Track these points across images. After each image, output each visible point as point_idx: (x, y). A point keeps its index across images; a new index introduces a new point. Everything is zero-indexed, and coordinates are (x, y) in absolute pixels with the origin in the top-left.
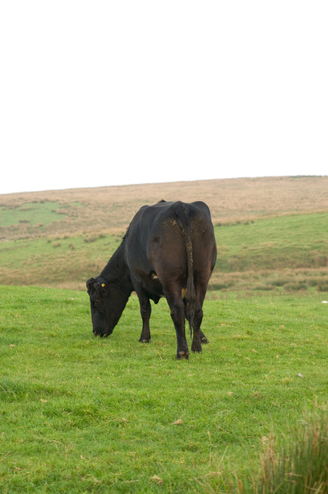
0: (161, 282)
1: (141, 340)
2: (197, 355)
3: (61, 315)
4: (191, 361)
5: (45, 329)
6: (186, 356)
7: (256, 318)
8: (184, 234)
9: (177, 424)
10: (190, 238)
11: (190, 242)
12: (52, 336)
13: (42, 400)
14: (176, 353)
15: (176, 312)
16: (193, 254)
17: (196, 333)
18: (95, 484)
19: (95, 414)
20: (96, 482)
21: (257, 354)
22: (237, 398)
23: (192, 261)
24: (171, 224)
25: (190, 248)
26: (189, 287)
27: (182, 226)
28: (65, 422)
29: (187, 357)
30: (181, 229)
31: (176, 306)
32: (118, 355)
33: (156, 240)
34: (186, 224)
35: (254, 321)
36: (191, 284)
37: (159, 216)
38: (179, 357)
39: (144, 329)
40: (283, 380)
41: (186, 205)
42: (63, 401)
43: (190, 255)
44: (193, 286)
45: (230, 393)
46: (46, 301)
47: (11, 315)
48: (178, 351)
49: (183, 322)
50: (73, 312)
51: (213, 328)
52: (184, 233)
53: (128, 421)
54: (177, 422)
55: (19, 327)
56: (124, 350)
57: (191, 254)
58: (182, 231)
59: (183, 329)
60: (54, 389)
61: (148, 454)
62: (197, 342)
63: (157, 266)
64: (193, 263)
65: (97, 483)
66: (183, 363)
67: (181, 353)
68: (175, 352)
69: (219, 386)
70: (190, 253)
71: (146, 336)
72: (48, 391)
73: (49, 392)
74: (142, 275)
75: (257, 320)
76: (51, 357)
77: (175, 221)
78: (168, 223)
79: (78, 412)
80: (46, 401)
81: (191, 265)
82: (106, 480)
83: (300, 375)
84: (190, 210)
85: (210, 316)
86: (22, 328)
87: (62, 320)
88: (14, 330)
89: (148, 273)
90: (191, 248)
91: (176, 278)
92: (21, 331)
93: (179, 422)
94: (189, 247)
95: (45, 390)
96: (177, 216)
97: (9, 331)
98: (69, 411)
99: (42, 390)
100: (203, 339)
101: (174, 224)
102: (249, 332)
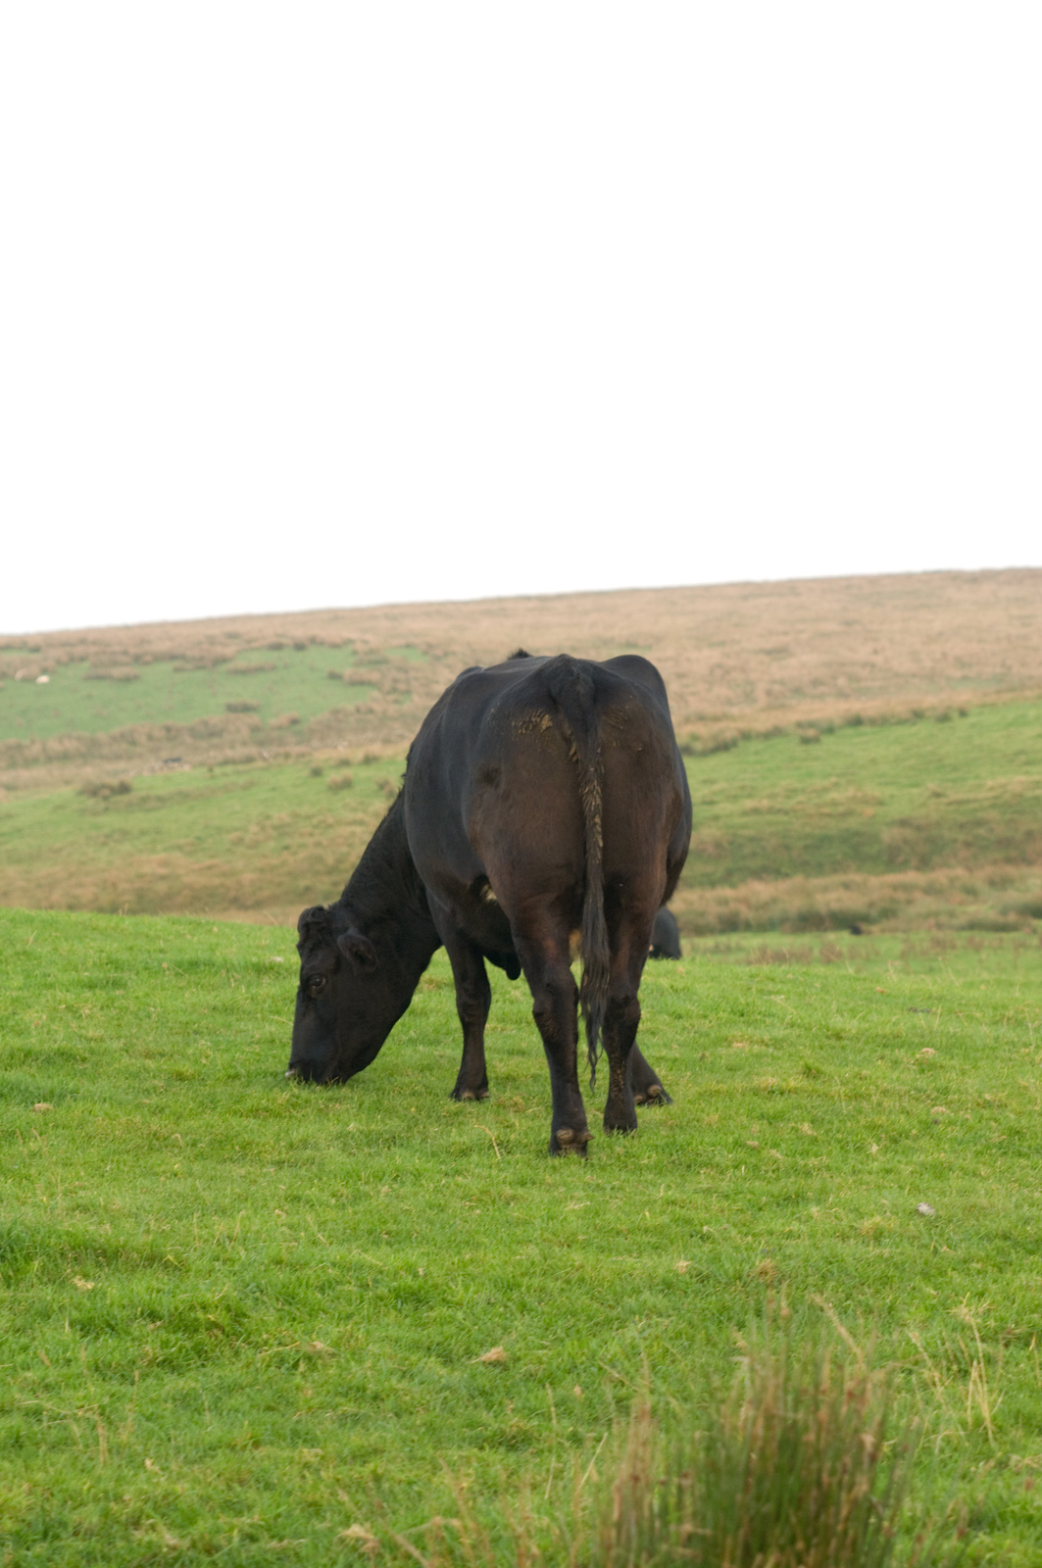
0: (504, 909)
1: (456, 1094)
2: (620, 1143)
3: (228, 1010)
4: (595, 1161)
5: (162, 1055)
6: (579, 1143)
7: (852, 1026)
8: (575, 758)
9: (490, 1364)
10: (596, 770)
11: (596, 783)
12: (180, 1077)
13: (79, 1282)
14: (549, 1137)
15: (548, 1006)
16: (602, 820)
17: (619, 1072)
18: (165, 1550)
19: (235, 1325)
20: (168, 1546)
21: (814, 1141)
22: (703, 1279)
23: (601, 844)
24: (536, 726)
25: (594, 801)
26: (590, 926)
27: (569, 732)
28: (132, 1352)
29: (582, 1147)
30: (568, 742)
31: (548, 985)
32: (370, 1139)
33: (489, 778)
34: (584, 726)
35: (843, 1035)
36: (595, 917)
37: (497, 702)
38: (556, 1146)
39: (468, 1058)
40: (867, 1224)
41: (588, 667)
42: (143, 1286)
43: (595, 824)
44: (601, 922)
45: (682, 1265)
46: (194, 965)
47: (69, 1008)
48: (555, 1127)
49: (571, 1038)
50: (269, 1001)
51: (703, 1057)
52: (575, 753)
53: (331, 1350)
54: (488, 1355)
55: (80, 1047)
56: (394, 1124)
57: (598, 820)
58: (570, 749)
59: (571, 1058)
60: (123, 1247)
61: (361, 1456)
62: (623, 1101)
63: (491, 861)
64: (604, 849)
65: (174, 1548)
66: (570, 1167)
67: (565, 1134)
68: (546, 1134)
69: (660, 1240)
70: (594, 817)
71: (473, 1081)
72: (104, 1253)
73: (108, 1256)
74: (452, 889)
75: (854, 1031)
76: (157, 1142)
77: (547, 716)
78: (524, 722)
79: (182, 1323)
80: (90, 1285)
81: (596, 857)
82: (202, 1537)
83: (924, 1208)
84: (594, 682)
85: (705, 1017)
86: (92, 1052)
87: (229, 1026)
88: (67, 1056)
89: (469, 883)
90: (599, 801)
91: (550, 897)
92: (84, 1060)
93: (494, 1357)
94: (590, 798)
95: (95, 1250)
96: (554, 701)
97: (49, 1061)
98: (153, 1316)
99: (86, 1249)
100: (653, 1089)
101: (544, 727)
102: (810, 1070)
